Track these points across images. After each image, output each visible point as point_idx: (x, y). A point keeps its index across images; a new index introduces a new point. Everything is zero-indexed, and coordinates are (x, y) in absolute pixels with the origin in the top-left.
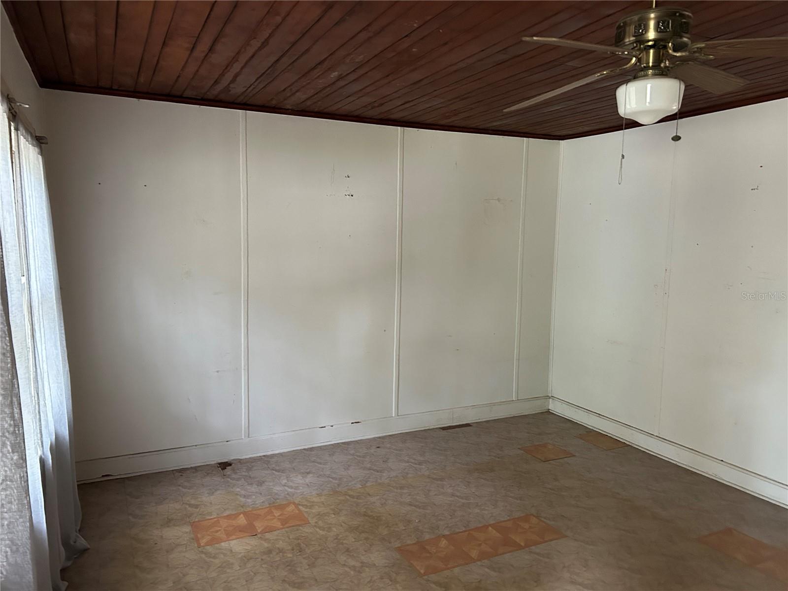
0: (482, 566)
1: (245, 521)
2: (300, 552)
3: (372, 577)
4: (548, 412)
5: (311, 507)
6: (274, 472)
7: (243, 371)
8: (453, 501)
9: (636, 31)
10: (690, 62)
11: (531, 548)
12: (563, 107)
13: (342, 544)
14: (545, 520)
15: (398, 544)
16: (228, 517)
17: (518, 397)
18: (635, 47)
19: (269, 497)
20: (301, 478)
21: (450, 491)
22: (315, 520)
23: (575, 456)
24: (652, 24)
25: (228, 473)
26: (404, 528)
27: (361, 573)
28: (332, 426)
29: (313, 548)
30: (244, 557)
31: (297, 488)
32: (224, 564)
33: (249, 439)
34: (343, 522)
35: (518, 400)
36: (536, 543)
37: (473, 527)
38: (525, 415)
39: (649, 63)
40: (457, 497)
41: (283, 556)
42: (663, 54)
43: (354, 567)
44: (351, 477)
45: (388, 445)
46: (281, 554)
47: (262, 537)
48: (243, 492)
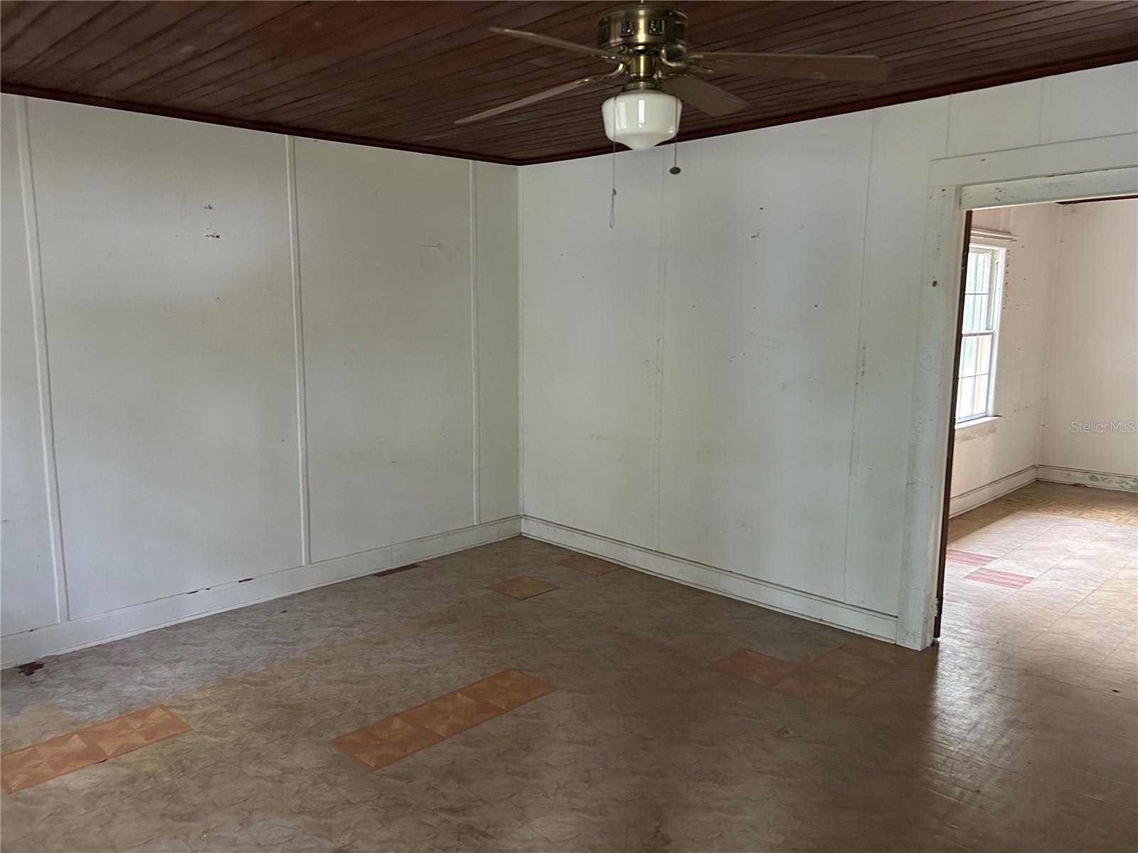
0: (454, 743)
1: (82, 743)
2: (183, 771)
3: (300, 785)
4: (520, 536)
5: (190, 708)
6: (120, 666)
7: (50, 518)
8: (405, 668)
9: (624, 30)
10: (685, 75)
11: (516, 710)
12: (524, 119)
13: (248, 749)
14: (528, 673)
15: (332, 736)
16: (52, 742)
17: (480, 521)
18: (622, 51)
19: (119, 703)
20: (167, 669)
21: (399, 655)
22: (200, 724)
23: (559, 588)
24: (642, 23)
25: (40, 679)
26: (338, 714)
27: (284, 783)
28: (208, 589)
29: (203, 764)
30: (91, 794)
31: (161, 685)
32: (59, 810)
33: (70, 622)
34: (246, 720)
35: (481, 524)
36: (521, 703)
37: (435, 697)
38: (491, 544)
39: (639, 73)
40: (410, 661)
41: (156, 782)
42: (655, 62)
43: (271, 776)
44: (248, 657)
45: (300, 607)
46: (152, 779)
47: (117, 761)
48: (71, 703)
